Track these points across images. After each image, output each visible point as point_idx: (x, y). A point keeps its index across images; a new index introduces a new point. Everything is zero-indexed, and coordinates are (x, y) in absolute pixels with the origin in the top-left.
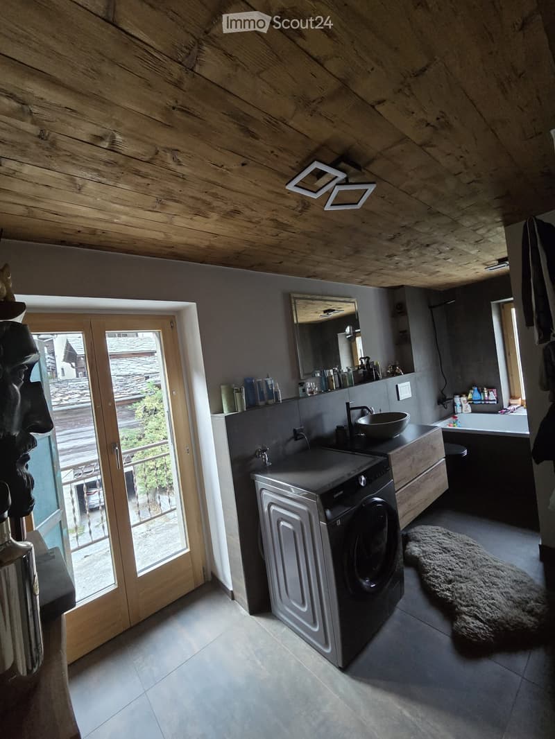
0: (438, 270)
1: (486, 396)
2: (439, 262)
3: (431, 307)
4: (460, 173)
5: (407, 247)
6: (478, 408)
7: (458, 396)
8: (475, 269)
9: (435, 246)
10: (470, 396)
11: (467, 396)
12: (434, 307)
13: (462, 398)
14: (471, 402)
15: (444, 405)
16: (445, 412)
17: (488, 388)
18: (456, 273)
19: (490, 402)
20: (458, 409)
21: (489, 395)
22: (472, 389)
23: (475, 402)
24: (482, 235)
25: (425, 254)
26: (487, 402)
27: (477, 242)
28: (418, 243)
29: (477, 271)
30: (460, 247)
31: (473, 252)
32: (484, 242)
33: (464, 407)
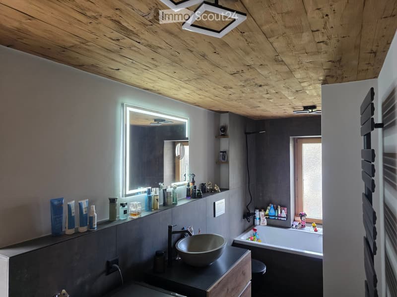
0: (259, 105)
1: (279, 213)
2: (263, 100)
3: (246, 133)
4: (318, 31)
5: (243, 83)
6: (272, 222)
7: (258, 210)
8: (285, 110)
9: (266, 87)
10: (267, 212)
11: (265, 211)
12: (249, 133)
13: (261, 212)
14: (268, 217)
15: (248, 219)
16: (248, 224)
17: (281, 206)
18: (271, 110)
19: (282, 219)
20: (257, 222)
21: (281, 212)
22: (269, 206)
23: (270, 217)
24: (303, 87)
25: (255, 92)
26: (280, 218)
27: (297, 91)
28: (254, 82)
29: (286, 111)
30: (283, 93)
31: (290, 98)
32: (301, 93)
33: (262, 220)
